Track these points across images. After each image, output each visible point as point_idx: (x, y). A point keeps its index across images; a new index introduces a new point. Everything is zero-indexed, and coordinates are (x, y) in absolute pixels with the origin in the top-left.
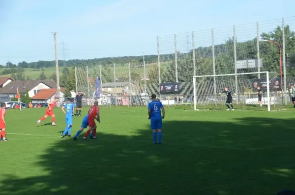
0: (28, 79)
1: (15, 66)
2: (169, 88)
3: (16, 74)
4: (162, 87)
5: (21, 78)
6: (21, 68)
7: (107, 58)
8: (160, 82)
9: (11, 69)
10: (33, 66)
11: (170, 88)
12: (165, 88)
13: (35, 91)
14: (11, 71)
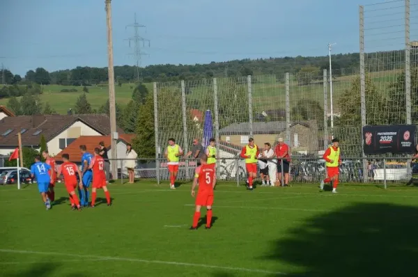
0: (48, 111)
1: (17, 78)
2: (387, 137)
3: (19, 99)
4: (369, 136)
5: (31, 110)
6: (34, 85)
7: (242, 62)
8: (364, 124)
9: (8, 86)
10: (62, 78)
11: (390, 139)
12: (376, 138)
13: (62, 141)
14: (8, 93)
